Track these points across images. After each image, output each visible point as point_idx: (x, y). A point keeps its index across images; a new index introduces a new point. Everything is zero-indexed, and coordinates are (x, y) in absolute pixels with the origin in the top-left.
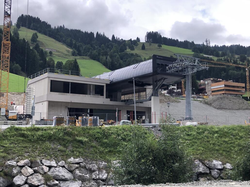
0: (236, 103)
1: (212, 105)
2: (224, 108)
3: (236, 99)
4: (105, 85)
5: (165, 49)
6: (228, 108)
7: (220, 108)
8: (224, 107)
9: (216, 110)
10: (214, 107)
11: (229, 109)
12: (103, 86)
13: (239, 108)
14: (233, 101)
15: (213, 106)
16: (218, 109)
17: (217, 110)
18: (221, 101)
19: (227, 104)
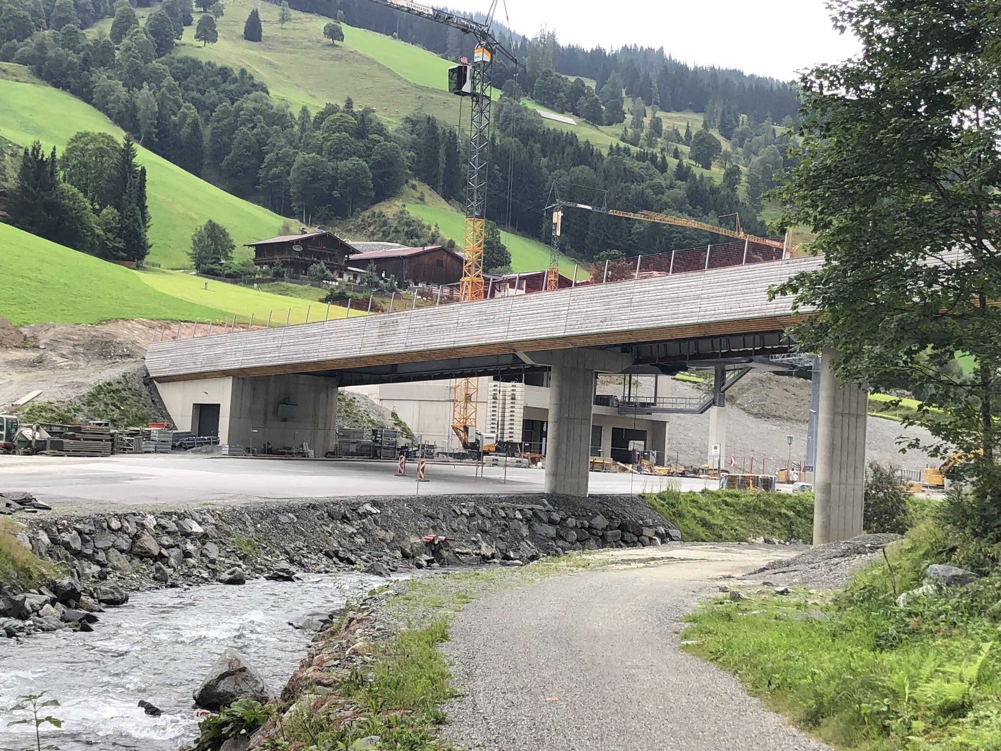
0: (804, 402)
1: (738, 402)
2: (775, 416)
5: (361, 52)
6: (785, 415)
7: (763, 415)
8: (773, 413)
9: (752, 419)
10: (744, 409)
11: (788, 419)
14: (794, 394)
15: (740, 405)
16: (757, 415)
17: (754, 419)
18: (763, 392)
19: (779, 402)
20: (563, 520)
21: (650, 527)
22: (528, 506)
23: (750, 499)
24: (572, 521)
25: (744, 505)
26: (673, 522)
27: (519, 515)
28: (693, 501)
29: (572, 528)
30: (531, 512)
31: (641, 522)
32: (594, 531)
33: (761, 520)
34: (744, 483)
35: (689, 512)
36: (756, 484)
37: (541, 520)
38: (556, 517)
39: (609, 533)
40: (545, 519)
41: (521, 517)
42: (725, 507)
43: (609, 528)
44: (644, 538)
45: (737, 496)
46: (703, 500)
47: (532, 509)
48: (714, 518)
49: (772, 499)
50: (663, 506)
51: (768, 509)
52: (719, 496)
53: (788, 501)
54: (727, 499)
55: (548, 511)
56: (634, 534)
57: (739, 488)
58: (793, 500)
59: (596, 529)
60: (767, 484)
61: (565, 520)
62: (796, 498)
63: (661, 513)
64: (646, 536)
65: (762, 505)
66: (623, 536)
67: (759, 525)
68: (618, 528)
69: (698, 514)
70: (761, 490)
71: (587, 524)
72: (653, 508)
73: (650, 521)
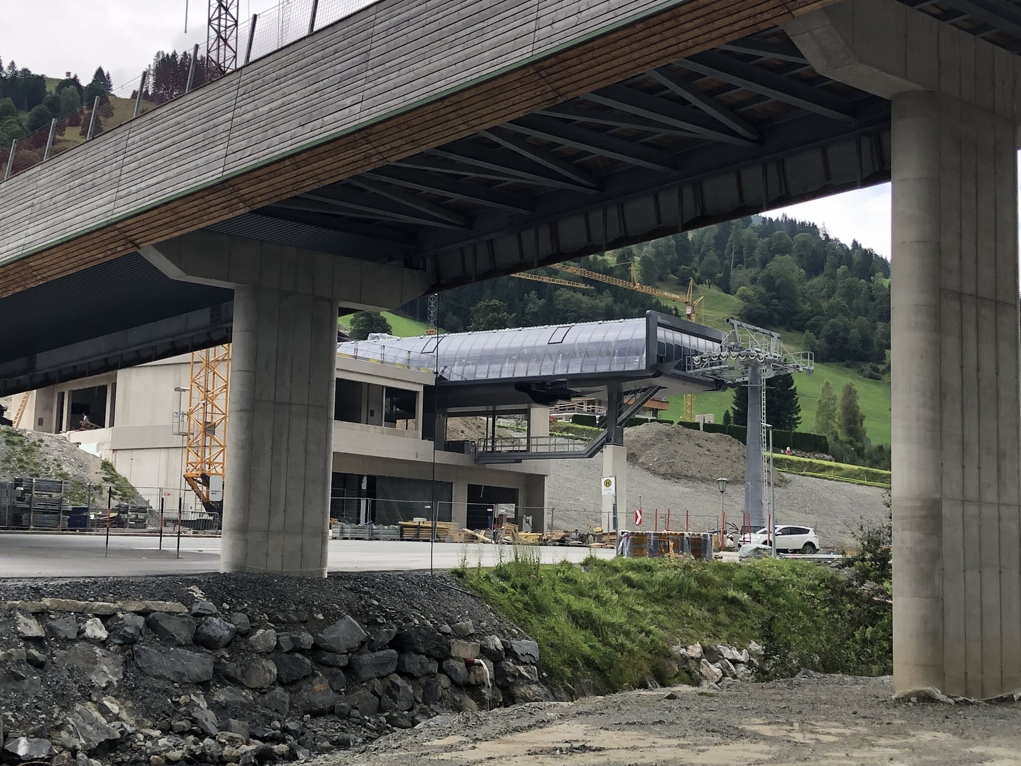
0: (721, 459)
2: (686, 476)
3: (717, 443)
4: (420, 389)
6: (699, 475)
7: (672, 476)
8: (684, 473)
9: (658, 480)
10: (648, 469)
11: (703, 480)
12: (415, 393)
13: (734, 475)
14: (709, 450)
15: (644, 463)
16: (665, 476)
17: (662, 481)
18: (671, 448)
19: (691, 460)
20: (242, 635)
21: (468, 637)
22: (134, 606)
23: (671, 574)
24: (266, 636)
25: (663, 584)
26: (523, 624)
27: (96, 629)
28: (567, 580)
29: (266, 654)
30: (140, 621)
31: (447, 628)
32: (327, 657)
33: (693, 610)
34: (660, 544)
35: (557, 601)
36: (679, 548)
37: (168, 639)
38: (219, 627)
39: (367, 657)
40: (183, 634)
41: (103, 634)
42: (627, 590)
43: (368, 645)
44: (453, 663)
45: (649, 569)
46: (586, 577)
47: (144, 613)
48: (608, 612)
49: (709, 573)
50: (503, 590)
51: (704, 591)
52: (616, 570)
53: (737, 575)
54: (631, 575)
55: (197, 615)
56: (428, 656)
57: (653, 553)
58: (745, 574)
59: (333, 651)
60: (699, 546)
61: (246, 635)
62: (750, 569)
63: (496, 606)
64: (458, 659)
65: (694, 584)
66: (400, 662)
67: (691, 620)
68: (392, 645)
69: (577, 604)
70: (687, 558)
71: (307, 639)
72: (480, 595)
73: (468, 625)
